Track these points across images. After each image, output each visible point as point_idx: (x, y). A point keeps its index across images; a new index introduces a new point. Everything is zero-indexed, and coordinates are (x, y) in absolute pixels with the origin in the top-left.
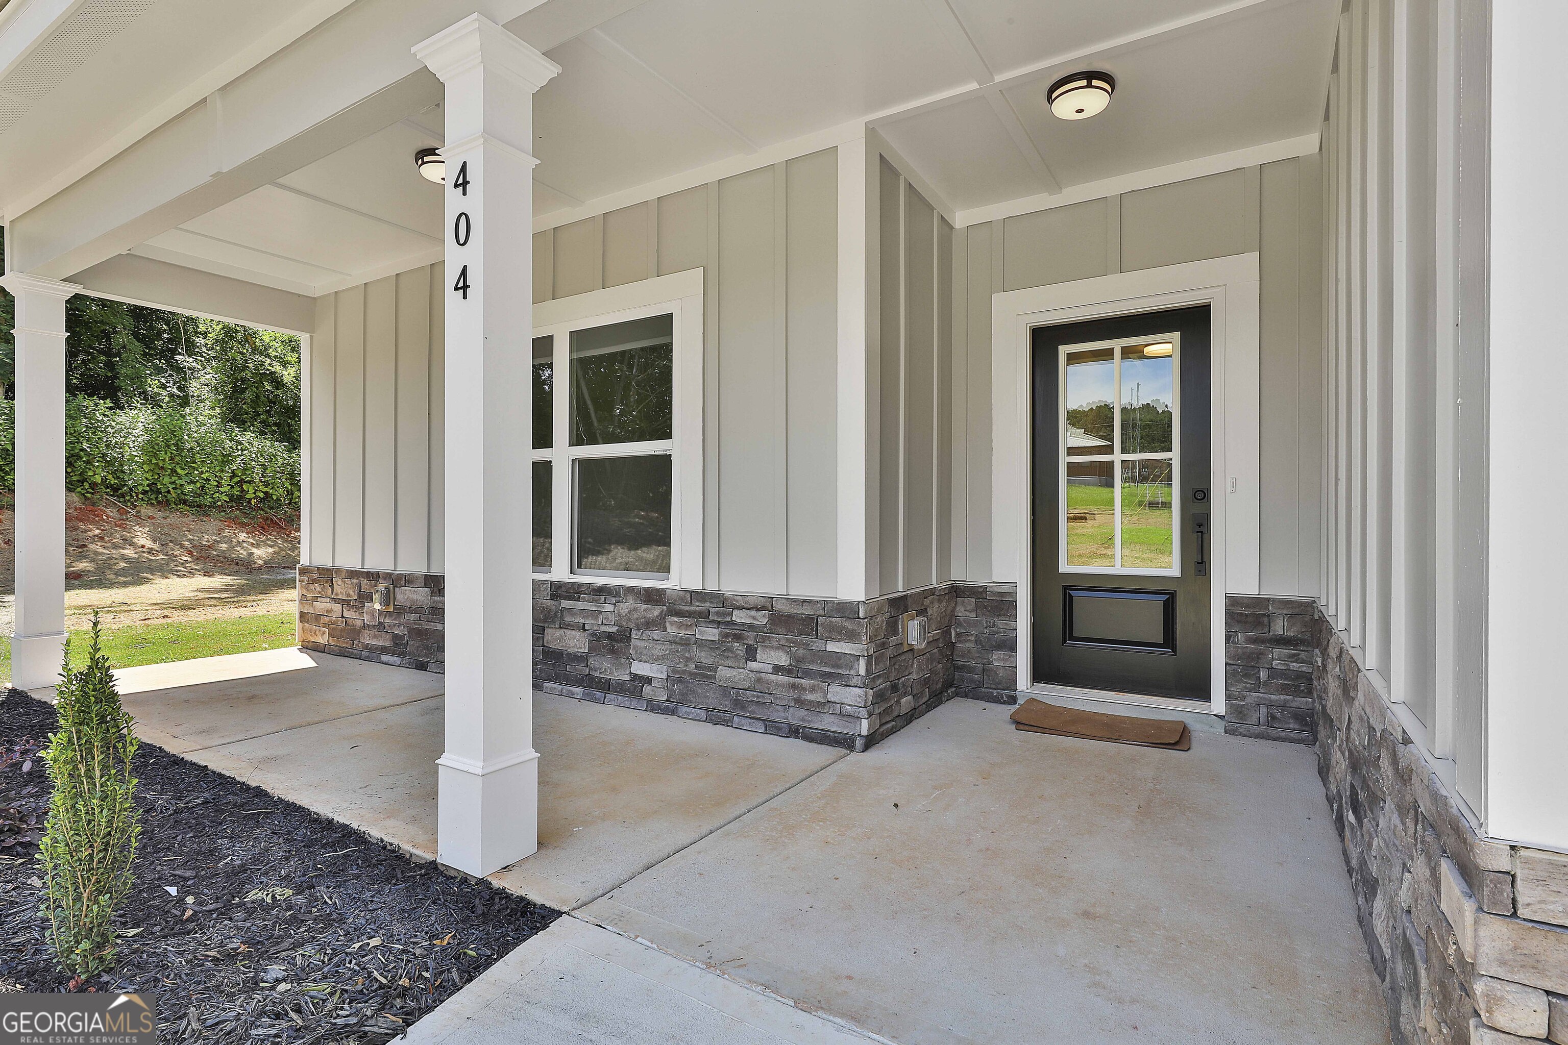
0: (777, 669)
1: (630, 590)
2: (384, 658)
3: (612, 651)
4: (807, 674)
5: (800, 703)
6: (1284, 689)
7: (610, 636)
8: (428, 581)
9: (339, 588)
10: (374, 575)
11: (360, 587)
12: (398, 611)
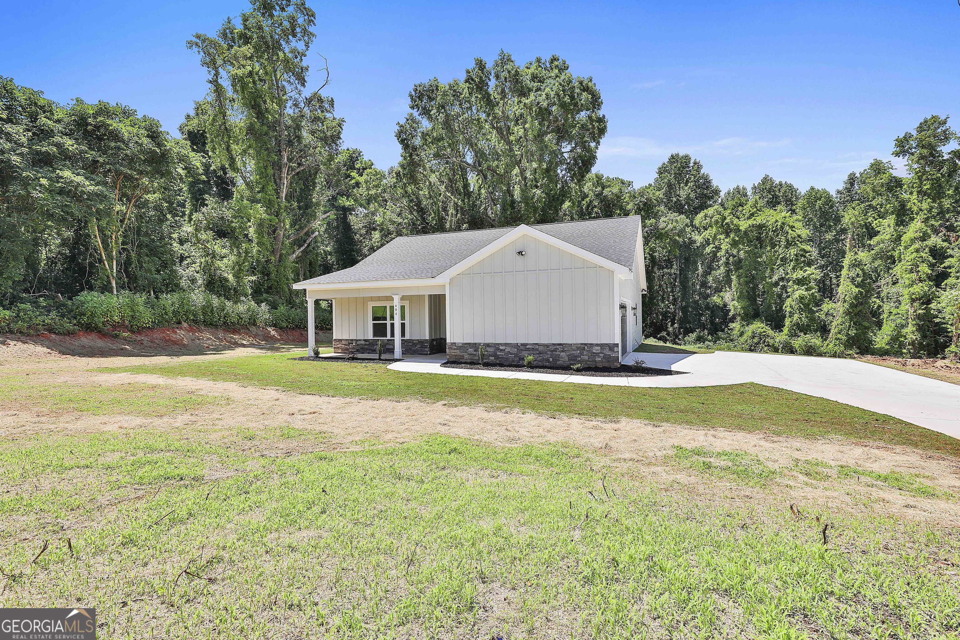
0: (419, 347)
2: (355, 353)
4: (423, 347)
5: (422, 351)
8: (364, 340)
9: (343, 342)
10: (352, 340)
11: (349, 342)
12: (358, 345)
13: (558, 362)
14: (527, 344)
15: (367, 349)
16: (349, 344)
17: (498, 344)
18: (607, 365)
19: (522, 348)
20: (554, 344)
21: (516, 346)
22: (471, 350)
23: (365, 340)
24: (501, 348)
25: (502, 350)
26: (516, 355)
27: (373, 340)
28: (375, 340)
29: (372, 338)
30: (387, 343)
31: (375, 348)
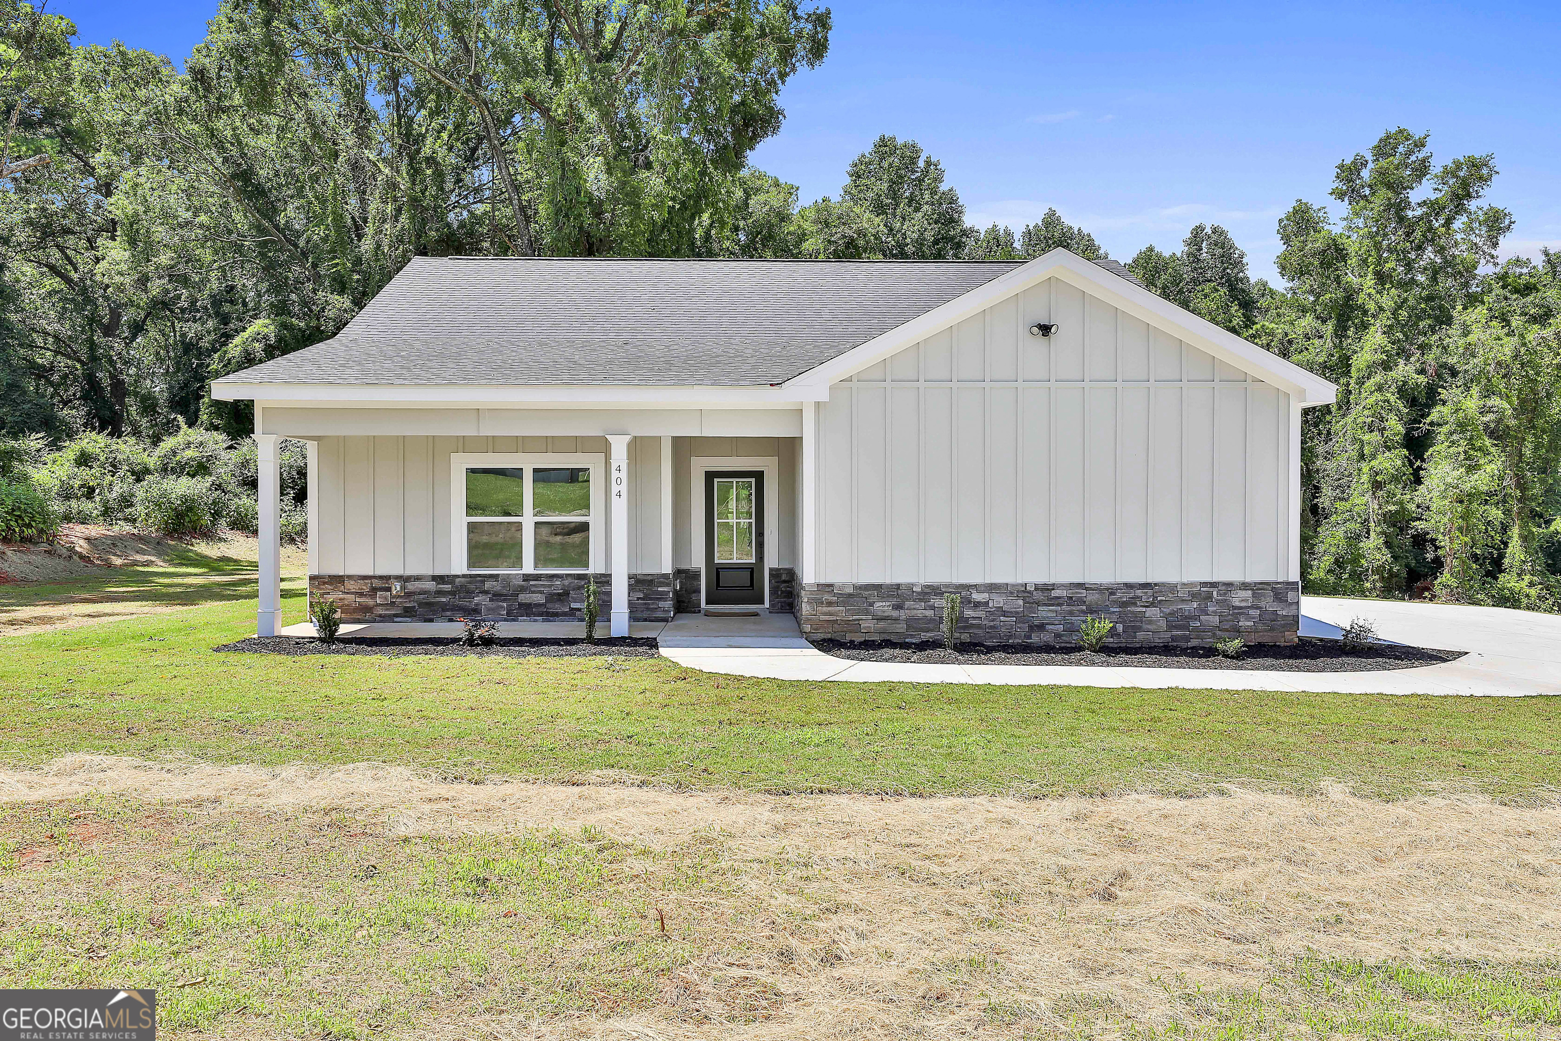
0: (638, 599)
1: (568, 575)
2: (396, 619)
3: (560, 600)
4: (651, 599)
5: (648, 609)
6: (785, 597)
7: (559, 594)
8: (434, 578)
9: (351, 586)
10: (385, 577)
11: (372, 584)
12: (409, 595)
13: (1140, 635)
14: (1053, 587)
15: (444, 608)
16: (374, 590)
17: (968, 587)
18: (1267, 638)
19: (1038, 596)
20: (1129, 586)
21: (1022, 591)
22: (882, 607)
23: (439, 579)
24: (977, 597)
25: (977, 605)
26: (1021, 618)
27: (471, 576)
28: (479, 575)
29: (465, 571)
30: (523, 586)
31: (477, 605)
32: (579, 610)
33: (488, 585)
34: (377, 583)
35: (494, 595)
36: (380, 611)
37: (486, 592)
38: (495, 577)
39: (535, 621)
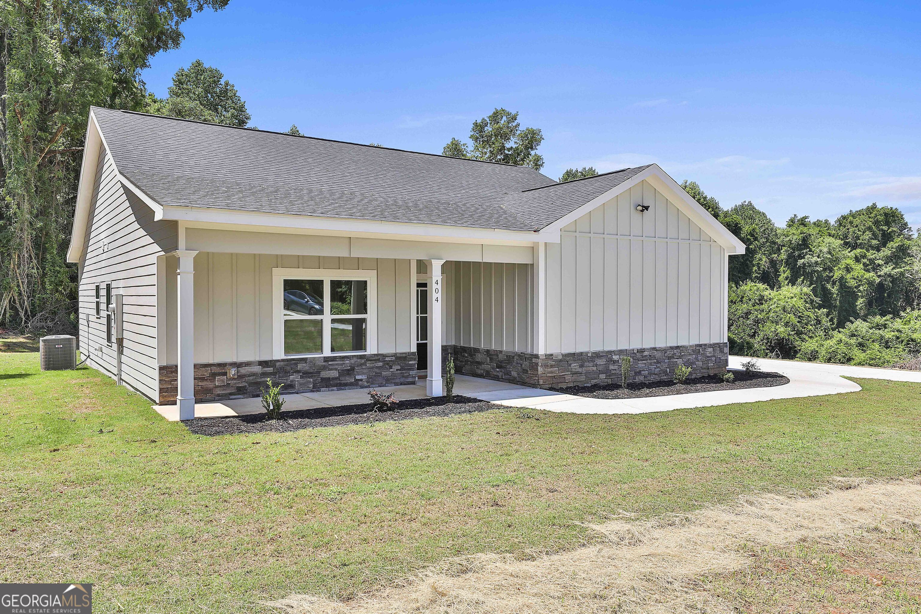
0: (397, 370)
1: (353, 356)
2: (231, 397)
3: (348, 374)
4: (405, 370)
5: (403, 376)
7: (348, 370)
8: (260, 363)
10: (223, 364)
11: (211, 370)
12: (241, 377)
14: (644, 350)
16: (214, 375)
17: (610, 352)
19: (638, 355)
21: (632, 353)
22: (575, 366)
23: (263, 364)
25: (615, 362)
26: (632, 368)
27: (287, 360)
28: (293, 359)
29: (283, 357)
30: (325, 366)
31: (292, 381)
32: (361, 380)
33: (300, 366)
34: (216, 370)
35: (304, 373)
36: (219, 391)
37: (298, 372)
38: (304, 360)
39: (333, 390)
